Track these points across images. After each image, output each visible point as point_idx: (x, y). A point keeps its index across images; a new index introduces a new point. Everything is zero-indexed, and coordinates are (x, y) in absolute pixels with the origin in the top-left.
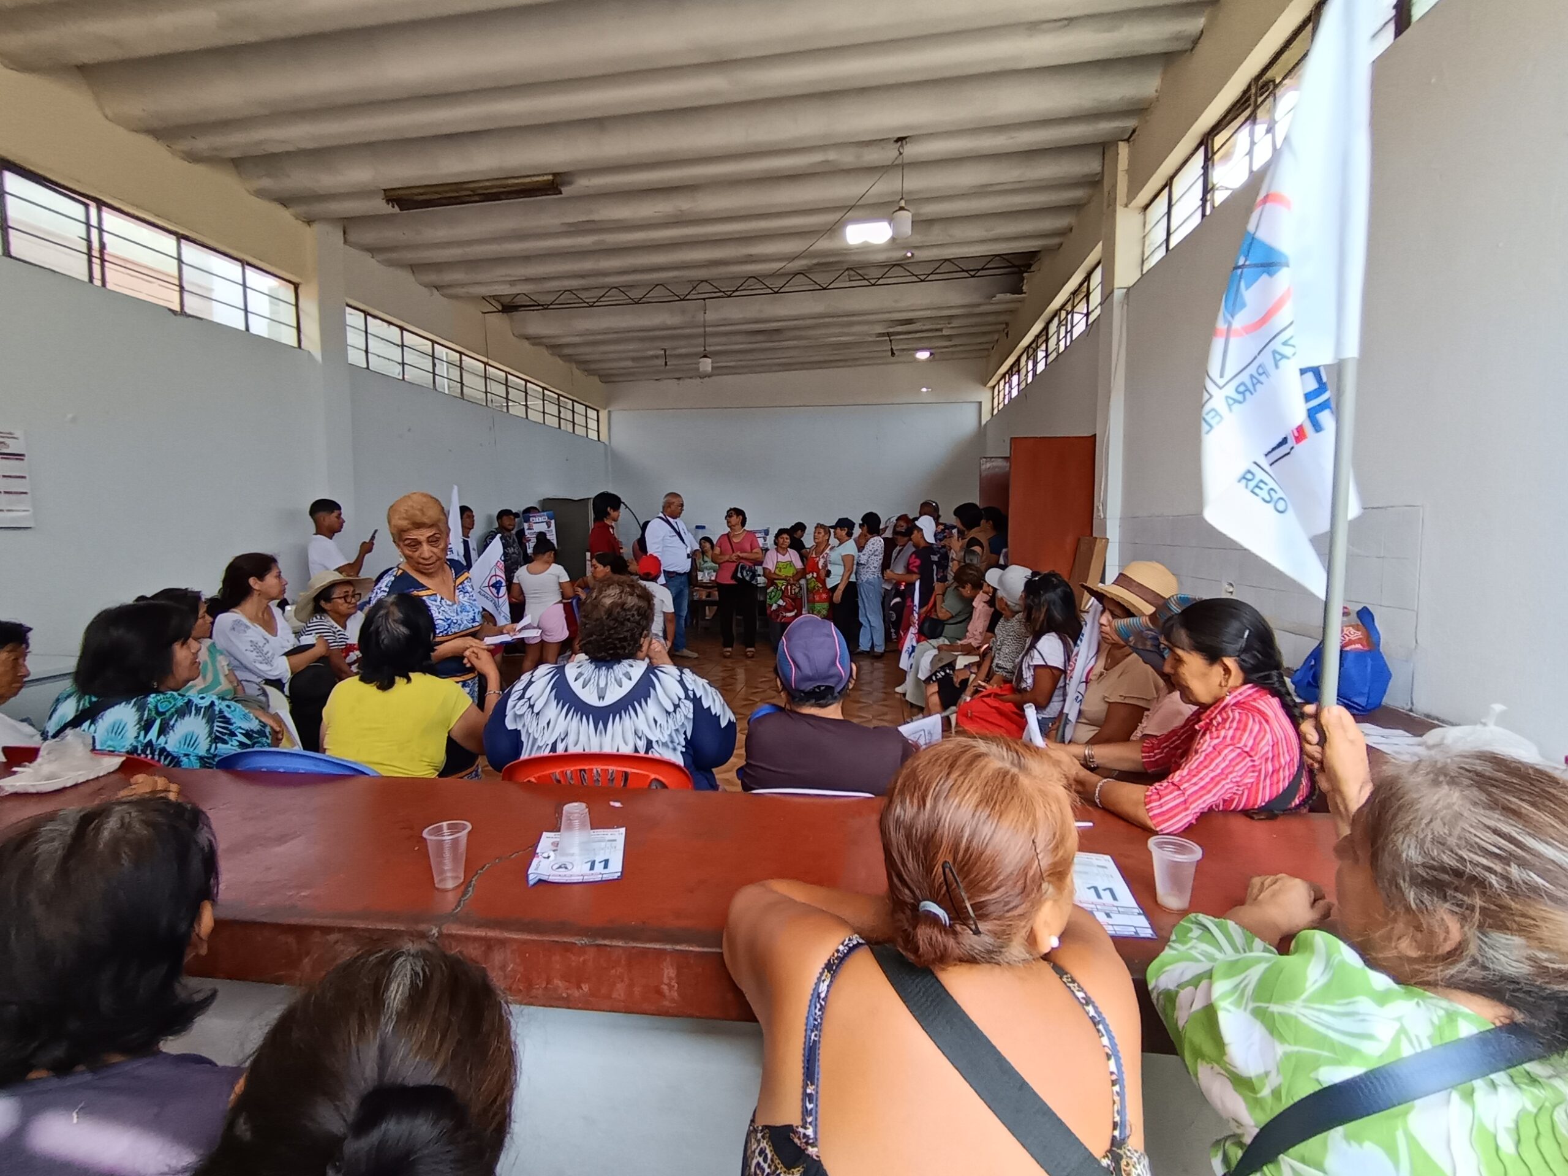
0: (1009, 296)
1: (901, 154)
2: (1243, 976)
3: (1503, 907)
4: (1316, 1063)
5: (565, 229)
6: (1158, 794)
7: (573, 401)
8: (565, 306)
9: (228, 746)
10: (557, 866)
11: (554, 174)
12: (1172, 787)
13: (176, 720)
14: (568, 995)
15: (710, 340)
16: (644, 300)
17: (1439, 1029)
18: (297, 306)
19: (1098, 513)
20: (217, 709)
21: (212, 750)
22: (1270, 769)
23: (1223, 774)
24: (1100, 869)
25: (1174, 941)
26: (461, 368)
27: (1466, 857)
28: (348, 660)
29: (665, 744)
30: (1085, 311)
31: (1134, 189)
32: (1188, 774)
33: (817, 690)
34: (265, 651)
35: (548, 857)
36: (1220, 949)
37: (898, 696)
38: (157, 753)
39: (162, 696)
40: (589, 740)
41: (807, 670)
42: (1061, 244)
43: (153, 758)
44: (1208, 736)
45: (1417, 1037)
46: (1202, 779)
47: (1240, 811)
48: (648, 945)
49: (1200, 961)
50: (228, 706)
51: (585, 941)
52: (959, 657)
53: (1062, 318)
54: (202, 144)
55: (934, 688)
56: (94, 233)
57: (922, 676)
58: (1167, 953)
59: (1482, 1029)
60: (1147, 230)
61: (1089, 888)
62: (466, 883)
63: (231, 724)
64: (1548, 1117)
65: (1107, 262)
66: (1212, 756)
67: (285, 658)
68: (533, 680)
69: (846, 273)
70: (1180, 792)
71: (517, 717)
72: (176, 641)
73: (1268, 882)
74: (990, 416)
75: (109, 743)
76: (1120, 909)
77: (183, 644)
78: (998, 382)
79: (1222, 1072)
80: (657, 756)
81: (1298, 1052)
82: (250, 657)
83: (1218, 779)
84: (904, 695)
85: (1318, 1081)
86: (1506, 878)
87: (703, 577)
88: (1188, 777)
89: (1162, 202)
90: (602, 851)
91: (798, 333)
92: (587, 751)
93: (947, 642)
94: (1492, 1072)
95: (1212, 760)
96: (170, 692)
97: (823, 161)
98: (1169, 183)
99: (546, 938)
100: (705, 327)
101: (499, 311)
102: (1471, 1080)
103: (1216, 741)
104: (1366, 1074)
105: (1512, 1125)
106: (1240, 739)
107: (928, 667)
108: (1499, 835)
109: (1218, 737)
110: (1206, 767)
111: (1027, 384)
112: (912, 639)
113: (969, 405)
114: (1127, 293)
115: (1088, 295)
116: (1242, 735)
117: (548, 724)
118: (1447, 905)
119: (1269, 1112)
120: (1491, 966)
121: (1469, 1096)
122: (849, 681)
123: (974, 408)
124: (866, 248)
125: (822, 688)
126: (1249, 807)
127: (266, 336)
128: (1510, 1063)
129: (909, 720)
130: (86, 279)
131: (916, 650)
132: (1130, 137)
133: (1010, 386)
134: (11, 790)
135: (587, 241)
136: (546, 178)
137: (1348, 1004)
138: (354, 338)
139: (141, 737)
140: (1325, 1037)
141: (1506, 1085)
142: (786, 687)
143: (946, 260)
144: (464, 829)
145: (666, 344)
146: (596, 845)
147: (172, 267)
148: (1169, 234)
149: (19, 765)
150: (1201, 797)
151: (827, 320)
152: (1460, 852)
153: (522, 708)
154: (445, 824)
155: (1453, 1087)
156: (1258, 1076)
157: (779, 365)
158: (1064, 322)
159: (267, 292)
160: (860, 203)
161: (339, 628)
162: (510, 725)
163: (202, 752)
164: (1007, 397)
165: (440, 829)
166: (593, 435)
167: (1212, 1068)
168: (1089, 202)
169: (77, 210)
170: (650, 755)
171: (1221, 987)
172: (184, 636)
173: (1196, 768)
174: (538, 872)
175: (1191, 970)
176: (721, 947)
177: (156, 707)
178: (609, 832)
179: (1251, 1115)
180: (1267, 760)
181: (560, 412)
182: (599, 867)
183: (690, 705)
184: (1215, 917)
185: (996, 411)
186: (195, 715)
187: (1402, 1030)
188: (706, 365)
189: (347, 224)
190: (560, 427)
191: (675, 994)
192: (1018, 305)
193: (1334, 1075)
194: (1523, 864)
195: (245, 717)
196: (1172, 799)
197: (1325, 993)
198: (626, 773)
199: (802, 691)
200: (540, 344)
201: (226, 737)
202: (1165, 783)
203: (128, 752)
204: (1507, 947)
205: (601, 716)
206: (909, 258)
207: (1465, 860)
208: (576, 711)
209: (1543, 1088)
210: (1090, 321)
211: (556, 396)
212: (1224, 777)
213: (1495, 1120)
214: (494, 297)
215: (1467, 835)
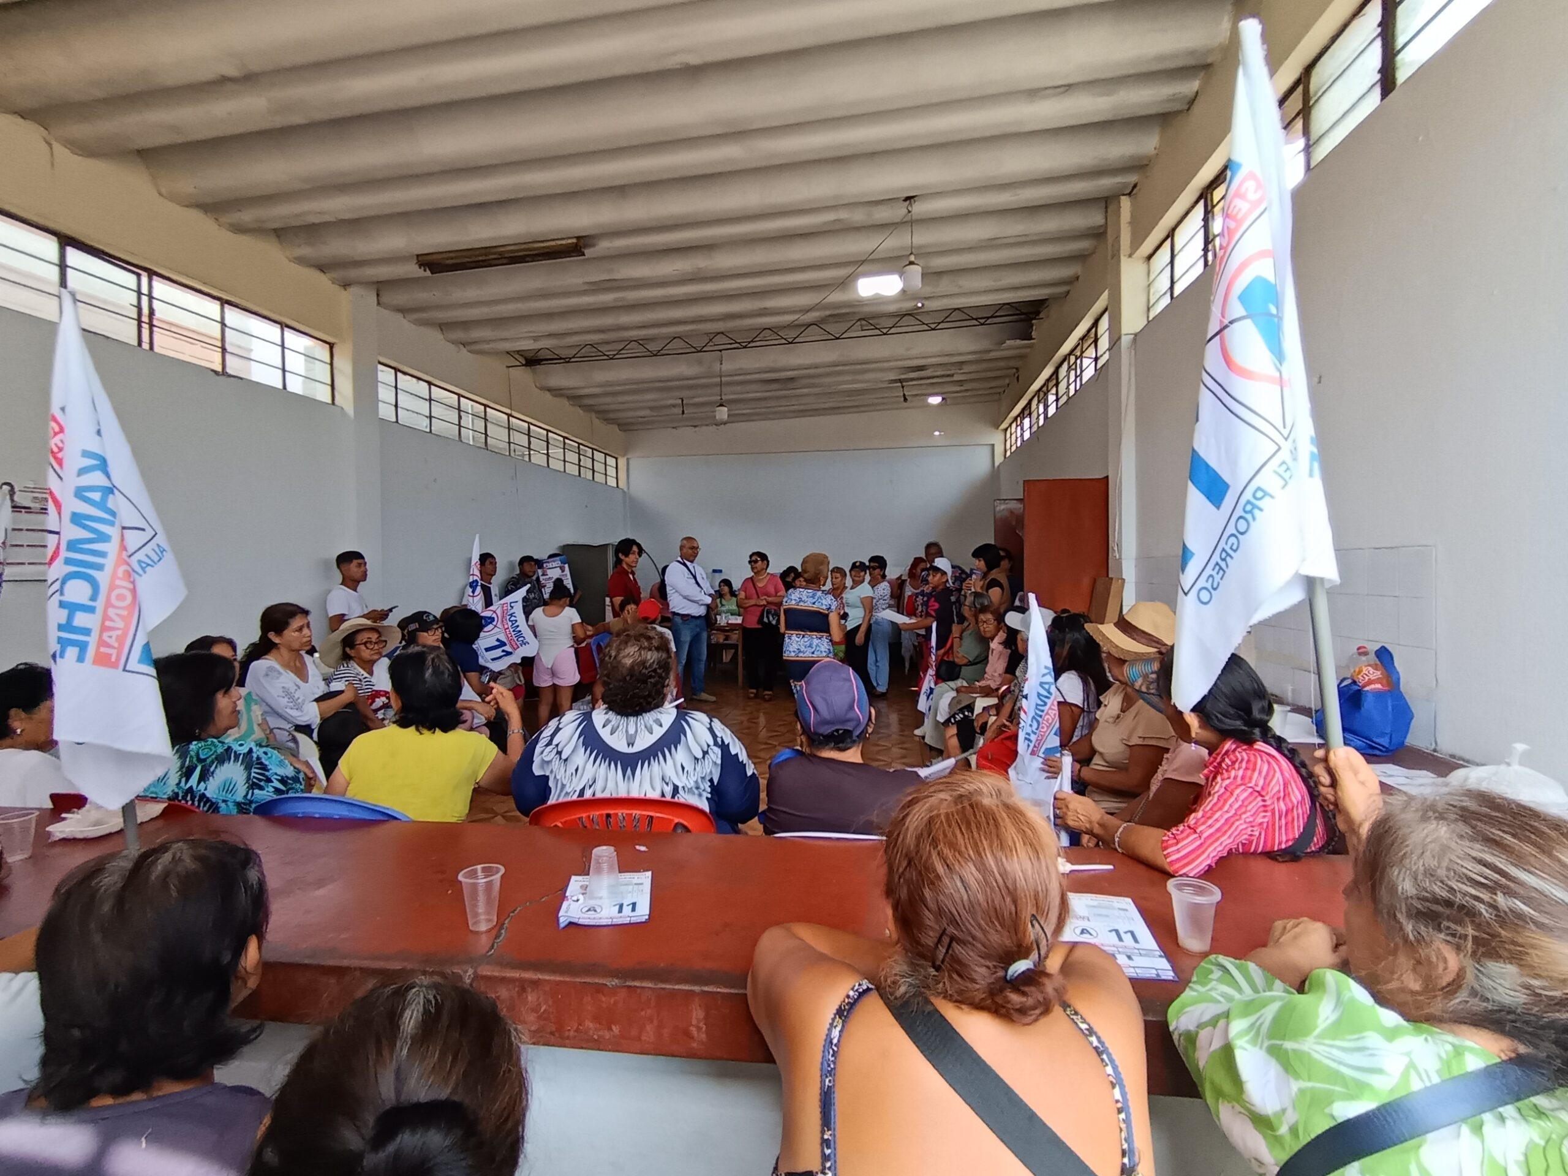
0: (1019, 342)
1: (909, 212)
2: (1258, 1014)
3: (1494, 936)
4: (1329, 1098)
5: (586, 287)
6: (1175, 838)
7: (593, 449)
8: (587, 359)
9: (264, 792)
10: (587, 909)
11: (578, 238)
12: (1189, 831)
13: (216, 767)
14: (599, 1037)
15: (724, 389)
16: (662, 352)
17: (1447, 1064)
18: (331, 364)
19: (1113, 554)
20: (255, 756)
21: (249, 797)
22: (1284, 809)
23: (1237, 815)
24: (1121, 912)
25: (1194, 982)
26: (486, 420)
27: (1455, 887)
28: (374, 706)
29: (690, 790)
30: (1094, 356)
31: (1137, 241)
32: (1203, 817)
33: (836, 734)
34: (296, 697)
35: (578, 900)
36: (1240, 990)
37: (917, 739)
38: (196, 799)
39: (203, 743)
40: (617, 786)
41: (825, 713)
42: (1068, 292)
43: (193, 804)
44: (1219, 779)
45: (1427, 1072)
46: (1217, 820)
47: (1261, 853)
48: (676, 987)
49: (1219, 1002)
50: (265, 753)
51: (616, 982)
52: (978, 699)
53: (1071, 363)
54: (247, 216)
55: (953, 730)
56: (145, 300)
57: (941, 718)
58: (1188, 994)
59: (1490, 1063)
60: (1151, 278)
61: (1110, 931)
62: (500, 925)
63: (268, 770)
64: (1557, 1150)
65: (1113, 309)
66: (1225, 797)
67: (315, 703)
68: (560, 726)
69: (859, 323)
70: (1196, 836)
71: (545, 763)
72: (217, 691)
73: (1289, 926)
74: (1003, 459)
75: (153, 789)
76: (1141, 952)
77: (226, 692)
78: (1010, 425)
79: (1242, 1110)
80: (682, 800)
81: (1312, 1088)
82: (281, 703)
83: (1233, 820)
84: (923, 737)
85: (1333, 1117)
86: (1494, 907)
87: (722, 620)
88: (1203, 820)
89: (1164, 254)
90: (630, 895)
91: (811, 381)
92: (614, 795)
93: (965, 684)
94: (1501, 1106)
95: (1226, 801)
96: (210, 740)
97: (835, 220)
98: (1171, 234)
99: (578, 980)
100: (721, 377)
101: (523, 365)
102: (1480, 1113)
103: (1227, 782)
104: (1378, 1109)
105: (1522, 1158)
106: (1251, 778)
107: (947, 709)
108: (1484, 865)
109: (1229, 778)
110: (1220, 809)
111: (1039, 427)
112: (930, 682)
113: (980, 447)
114: (1135, 340)
115: (1096, 341)
116: (1252, 774)
117: (577, 770)
118: (1442, 936)
119: (1287, 1148)
120: (1489, 996)
121: (1478, 1129)
122: (867, 725)
123: (987, 450)
124: (877, 300)
125: (841, 732)
126: (1268, 849)
127: (301, 393)
128: (1516, 1095)
129: (929, 764)
130: (135, 343)
131: (935, 692)
132: (1131, 191)
133: (1022, 429)
134: (62, 836)
135: (608, 298)
136: (570, 241)
137: (1358, 1039)
138: (385, 394)
139: (183, 784)
140: (1337, 1072)
141: (1513, 1118)
142: (806, 730)
143: (955, 309)
144: (497, 872)
145: (685, 394)
146: (623, 888)
147: (215, 330)
148: (1173, 283)
149: (68, 811)
150: (1217, 839)
151: (841, 368)
152: (1450, 883)
153: (549, 754)
154: (479, 867)
155: (1464, 1120)
156: (1276, 1114)
157: (794, 412)
158: (1074, 367)
159: (302, 351)
160: (870, 257)
161: (366, 675)
162: (537, 771)
163: (239, 798)
164: (1019, 440)
165: (475, 871)
166: (612, 482)
167: (1233, 1107)
168: (1093, 253)
169: (130, 280)
170: (676, 799)
171: (1237, 1026)
172: (226, 686)
173: (1211, 809)
174: (569, 914)
175: (1208, 1011)
176: (746, 988)
177: (198, 754)
178: (636, 875)
179: (1270, 1152)
180: (1278, 799)
181: (580, 460)
182: (627, 910)
183: (718, 751)
184: (1236, 959)
185: (1008, 454)
186: (234, 761)
187: (1411, 1065)
188: (723, 413)
189: (380, 287)
190: (580, 475)
191: (703, 1036)
192: (1028, 350)
193: (1347, 1110)
194: (1509, 893)
195: (281, 764)
196: (1189, 843)
197: (1337, 1029)
198: (652, 817)
199: (822, 735)
200: (561, 396)
201: (262, 783)
202: (1181, 828)
203: (169, 799)
204: (1502, 976)
205: (629, 763)
206: (920, 308)
207: (1455, 890)
208: (604, 758)
209: (1550, 1120)
210: (1099, 366)
211: (577, 445)
212: (1238, 817)
213: (1505, 1154)
214: (518, 352)
215: (1456, 867)
